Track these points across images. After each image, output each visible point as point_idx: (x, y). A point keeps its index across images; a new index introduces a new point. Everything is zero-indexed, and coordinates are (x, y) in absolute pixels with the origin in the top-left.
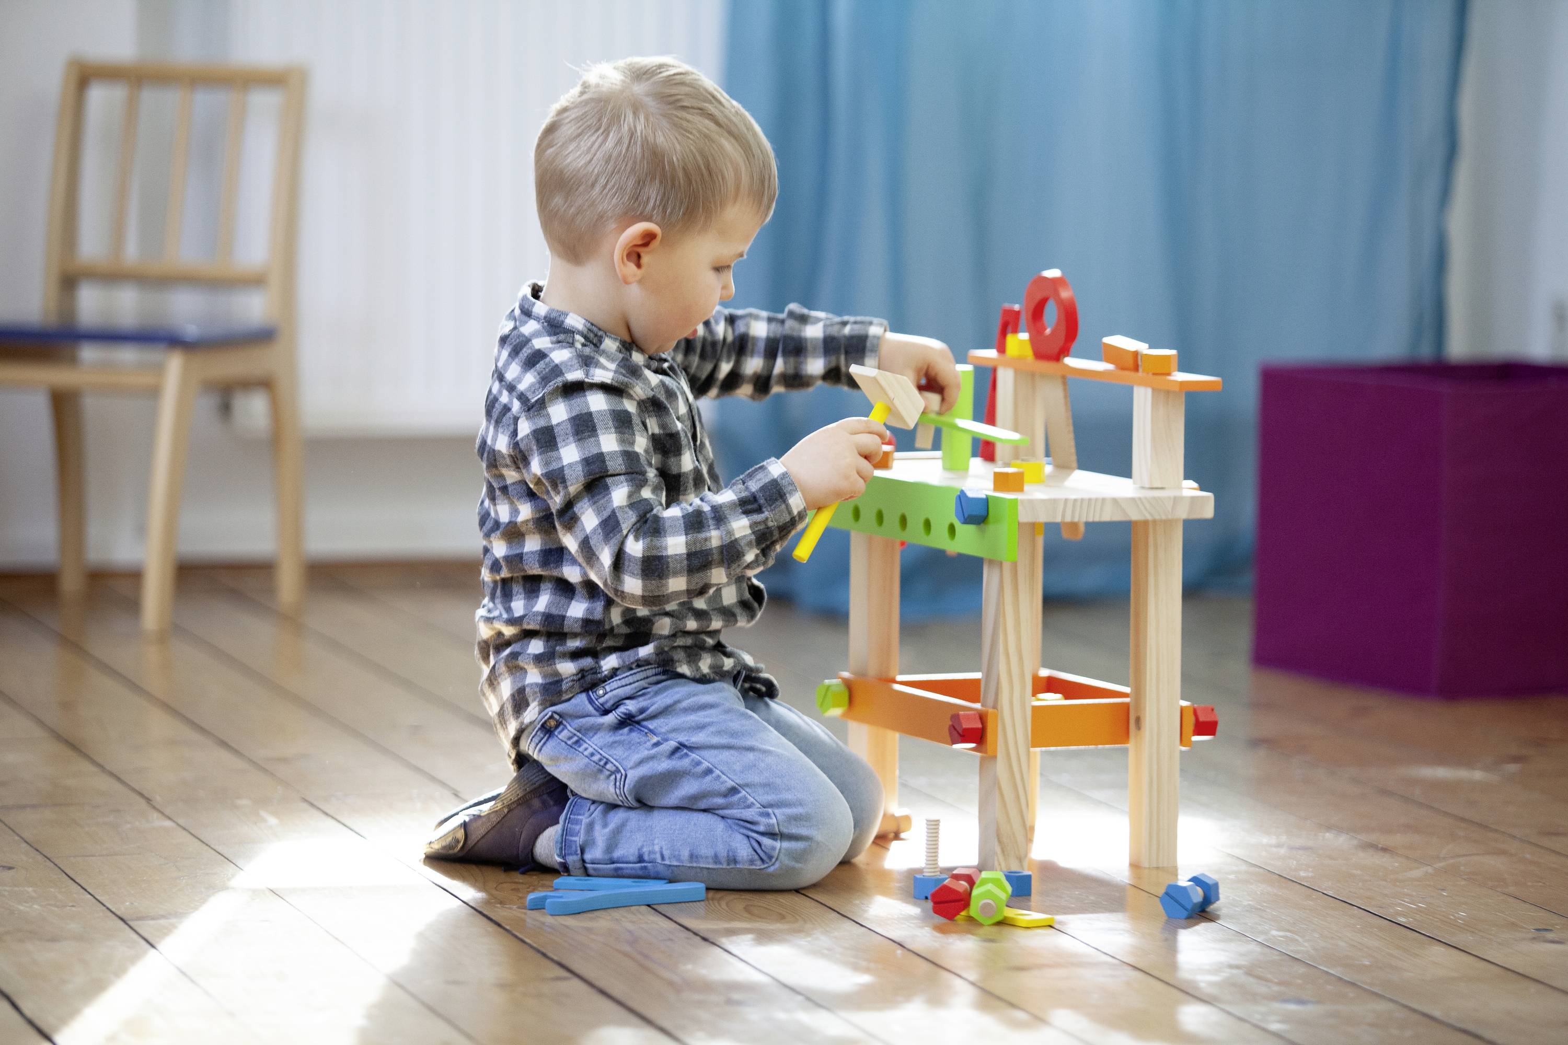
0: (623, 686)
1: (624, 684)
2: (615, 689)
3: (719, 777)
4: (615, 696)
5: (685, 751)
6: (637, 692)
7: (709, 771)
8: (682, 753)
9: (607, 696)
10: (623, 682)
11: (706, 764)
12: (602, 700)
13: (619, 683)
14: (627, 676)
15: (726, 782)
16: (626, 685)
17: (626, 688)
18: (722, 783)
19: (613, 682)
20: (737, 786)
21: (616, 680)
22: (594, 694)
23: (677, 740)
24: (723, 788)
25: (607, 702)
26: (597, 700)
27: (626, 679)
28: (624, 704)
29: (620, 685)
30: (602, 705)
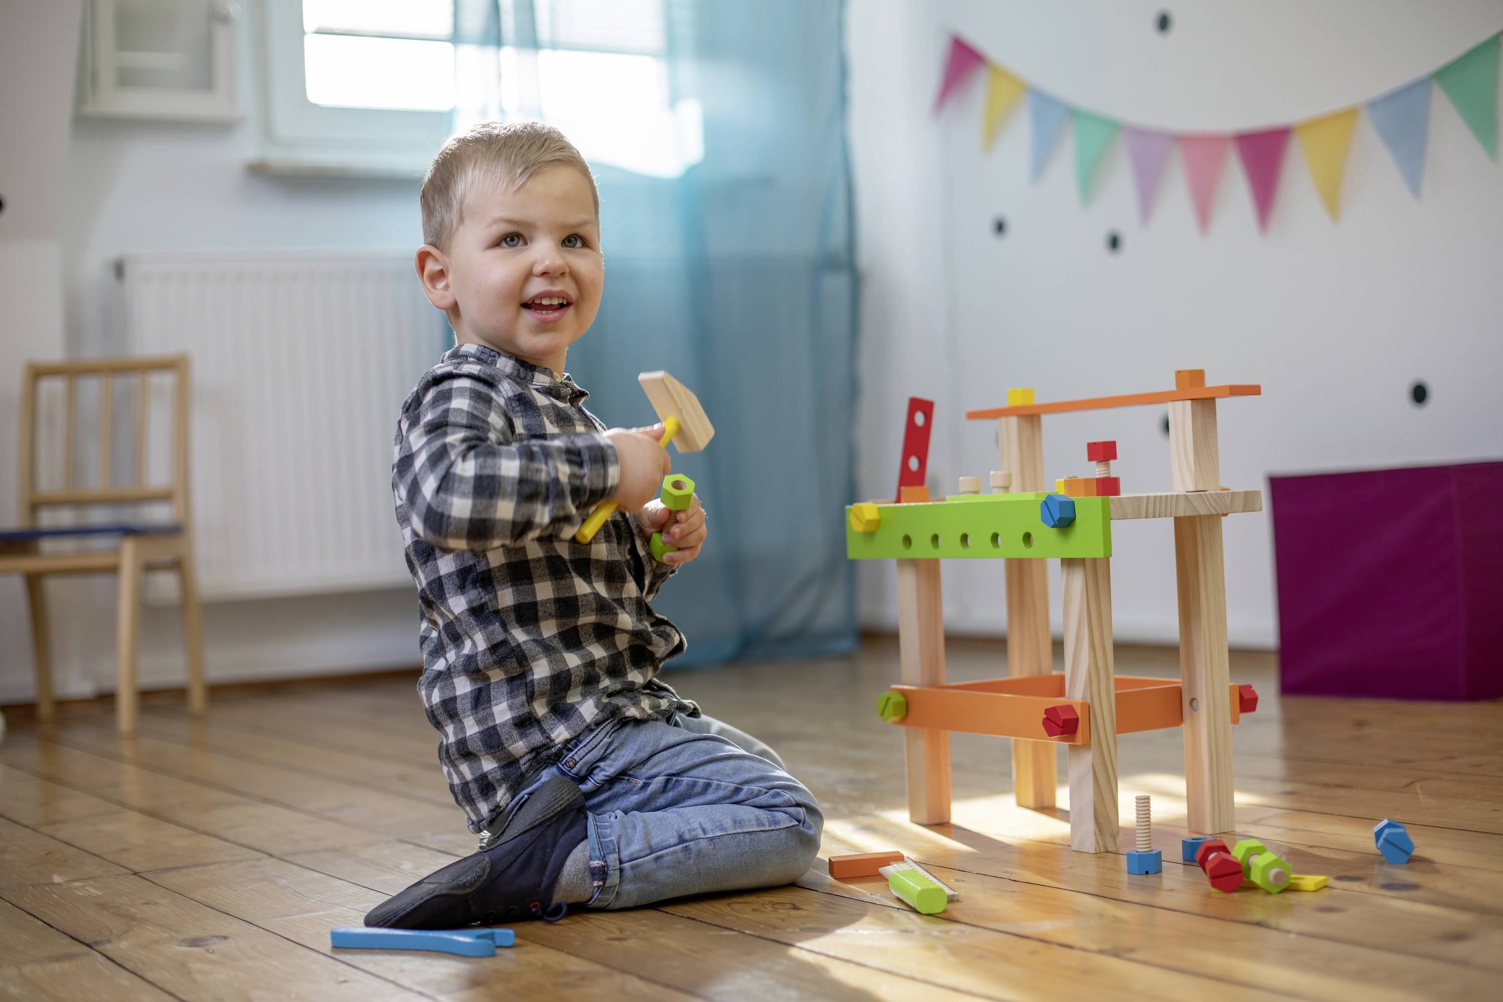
0: (590, 751)
1: (590, 749)
2: (584, 757)
3: (718, 785)
4: (585, 763)
5: (675, 778)
6: (606, 750)
7: (707, 786)
8: (673, 782)
9: (578, 766)
10: (589, 747)
11: (701, 782)
12: (575, 770)
13: (586, 750)
14: (591, 740)
15: (727, 786)
16: (593, 749)
17: (593, 752)
18: (725, 789)
19: (579, 750)
20: (738, 786)
21: (582, 748)
22: (565, 766)
23: (664, 774)
24: (727, 792)
25: (580, 770)
26: (569, 771)
27: (591, 743)
28: (598, 767)
29: (587, 751)
30: (576, 774)
